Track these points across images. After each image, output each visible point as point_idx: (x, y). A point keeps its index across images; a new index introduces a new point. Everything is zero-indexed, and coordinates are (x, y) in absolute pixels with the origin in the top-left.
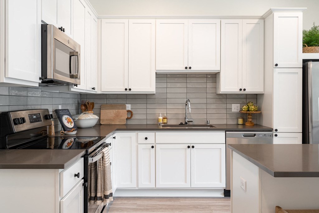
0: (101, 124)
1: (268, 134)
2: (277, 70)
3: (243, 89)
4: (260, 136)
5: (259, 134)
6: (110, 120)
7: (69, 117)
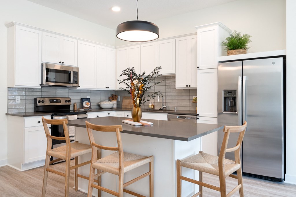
0: (122, 108)
1: (194, 117)
2: (199, 71)
3: (188, 86)
4: (188, 118)
5: (188, 117)
6: (127, 105)
7: (88, 102)
